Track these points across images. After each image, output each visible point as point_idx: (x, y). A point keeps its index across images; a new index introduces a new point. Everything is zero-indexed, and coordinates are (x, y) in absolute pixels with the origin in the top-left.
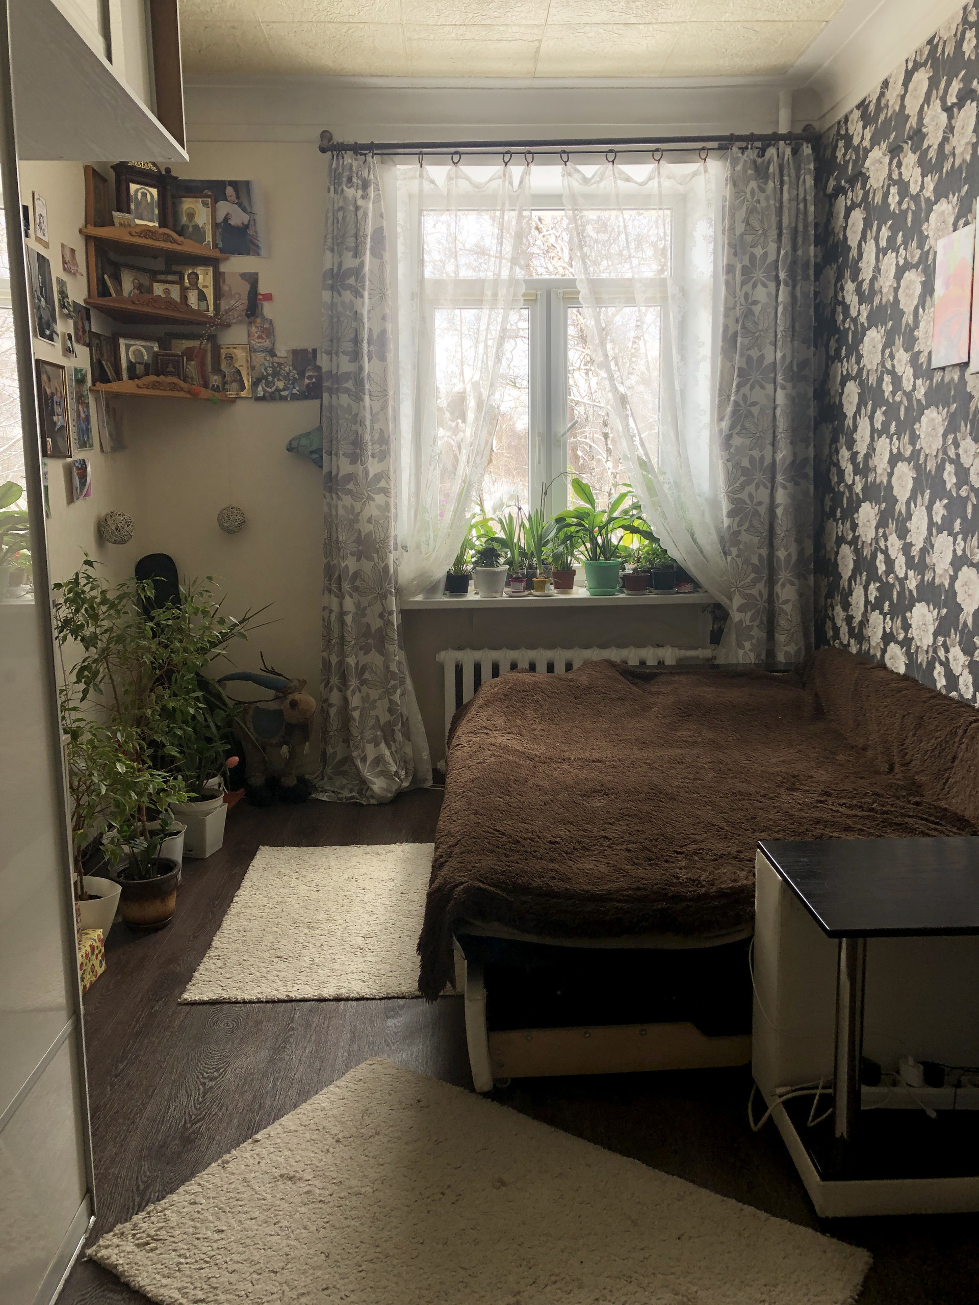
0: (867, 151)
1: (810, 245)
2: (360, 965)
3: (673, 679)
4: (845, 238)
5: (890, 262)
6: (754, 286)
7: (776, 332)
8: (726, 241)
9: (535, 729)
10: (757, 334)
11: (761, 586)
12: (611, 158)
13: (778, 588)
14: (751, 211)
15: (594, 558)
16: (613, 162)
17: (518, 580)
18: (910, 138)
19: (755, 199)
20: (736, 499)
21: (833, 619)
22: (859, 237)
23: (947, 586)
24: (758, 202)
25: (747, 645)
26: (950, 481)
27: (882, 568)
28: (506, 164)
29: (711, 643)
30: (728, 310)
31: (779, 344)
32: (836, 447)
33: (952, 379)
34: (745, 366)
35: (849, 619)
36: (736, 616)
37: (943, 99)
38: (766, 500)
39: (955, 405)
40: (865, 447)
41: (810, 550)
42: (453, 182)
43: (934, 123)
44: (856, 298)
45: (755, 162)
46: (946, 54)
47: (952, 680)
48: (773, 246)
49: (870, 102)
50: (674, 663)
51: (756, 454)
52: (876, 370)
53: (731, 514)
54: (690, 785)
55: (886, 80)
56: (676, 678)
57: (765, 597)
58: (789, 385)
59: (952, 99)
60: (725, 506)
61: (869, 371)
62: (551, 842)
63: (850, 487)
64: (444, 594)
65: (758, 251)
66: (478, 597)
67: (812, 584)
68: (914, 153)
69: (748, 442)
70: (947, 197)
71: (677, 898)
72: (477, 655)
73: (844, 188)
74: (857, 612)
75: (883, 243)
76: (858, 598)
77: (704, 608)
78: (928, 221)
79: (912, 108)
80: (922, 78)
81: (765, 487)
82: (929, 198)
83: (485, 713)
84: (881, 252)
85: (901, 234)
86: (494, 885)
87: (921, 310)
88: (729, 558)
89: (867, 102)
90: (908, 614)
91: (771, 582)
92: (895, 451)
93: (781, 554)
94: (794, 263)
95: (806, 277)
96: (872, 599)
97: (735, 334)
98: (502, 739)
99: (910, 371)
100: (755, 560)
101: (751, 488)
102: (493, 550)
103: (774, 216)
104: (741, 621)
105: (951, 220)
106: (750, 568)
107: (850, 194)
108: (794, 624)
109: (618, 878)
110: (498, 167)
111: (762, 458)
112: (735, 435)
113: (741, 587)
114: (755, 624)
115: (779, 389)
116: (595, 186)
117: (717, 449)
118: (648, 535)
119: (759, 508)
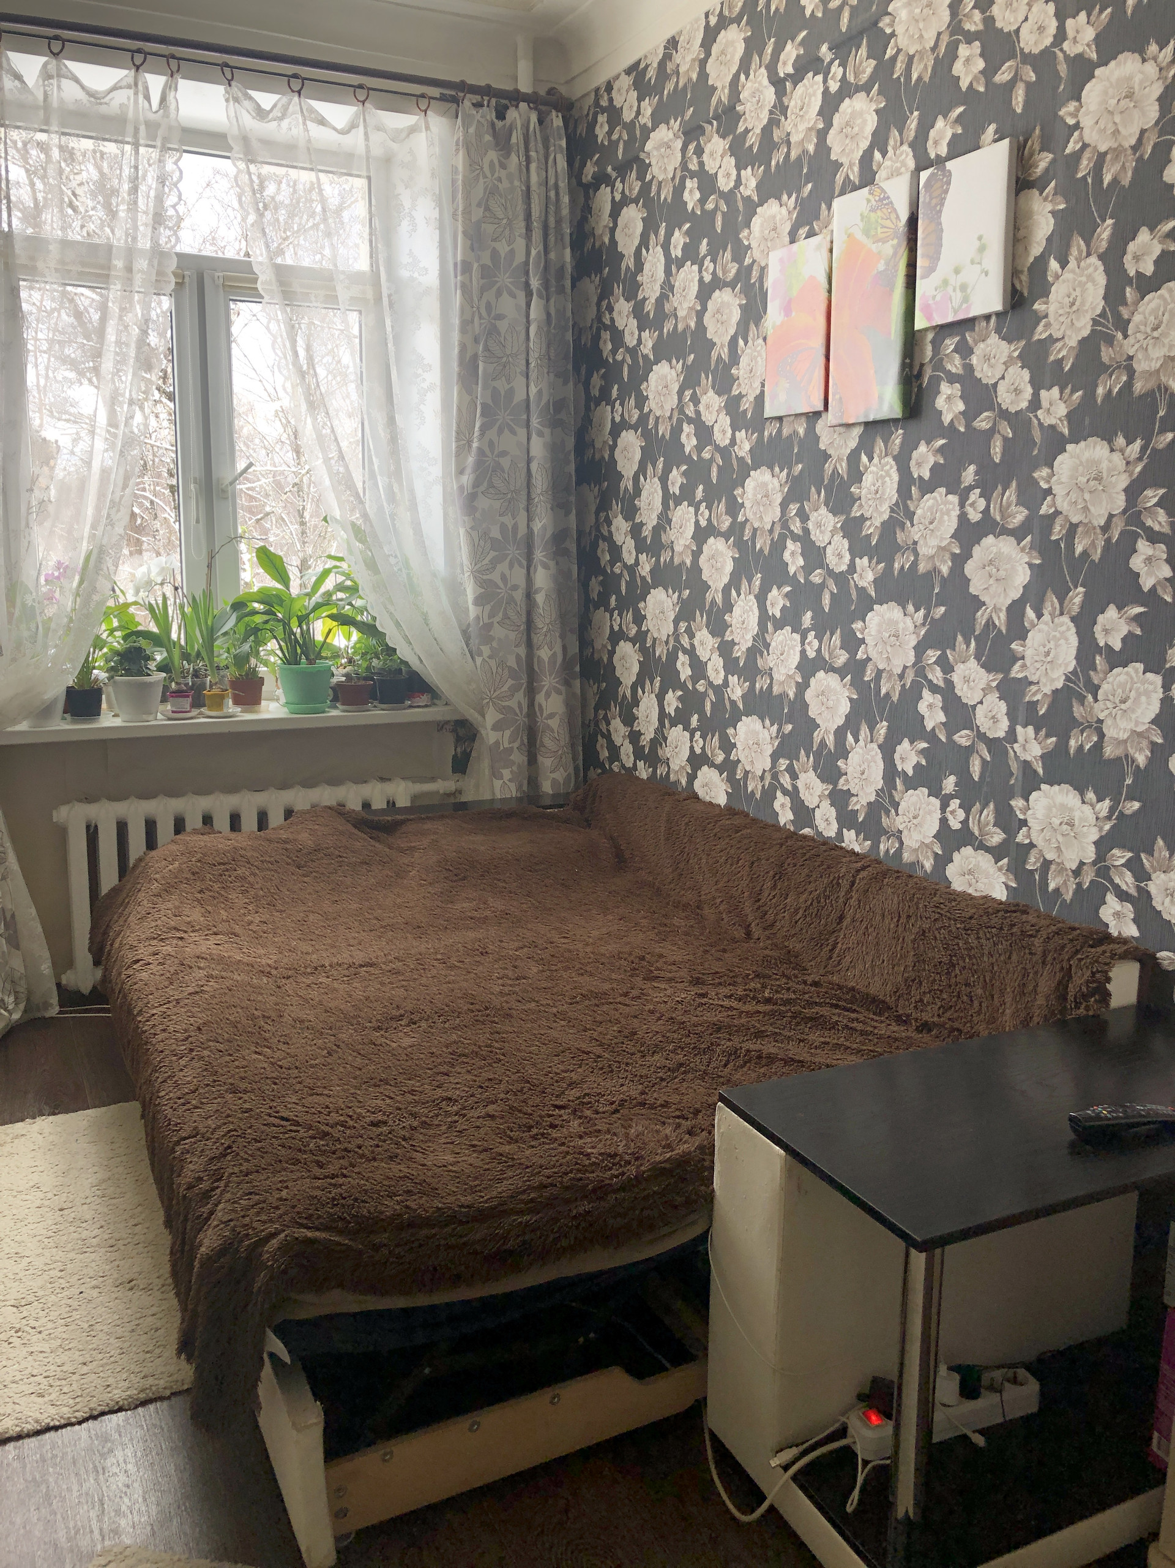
0: (646, 133)
1: (564, 248)
2: (24, 1364)
3: (426, 827)
4: (613, 242)
5: (688, 278)
6: (499, 294)
7: (527, 361)
8: (460, 229)
9: (250, 923)
10: (504, 360)
11: (520, 696)
12: (297, 88)
13: (540, 698)
14: (492, 192)
15: (291, 659)
16: (299, 92)
17: (179, 694)
18: (717, 117)
19: (496, 175)
20: (485, 581)
21: (608, 736)
22: (637, 242)
23: (791, 695)
24: (500, 180)
25: (506, 773)
26: (793, 563)
27: (685, 672)
28: (138, 68)
29: (454, 771)
30: (465, 325)
31: (533, 375)
32: (607, 517)
33: (795, 432)
34: (490, 402)
35: (634, 737)
36: (490, 736)
37: (772, 69)
38: (522, 582)
39: (800, 466)
40: (654, 516)
41: (574, 649)
42: (54, 82)
43: (755, 100)
44: (634, 323)
45: (493, 125)
46: (773, 8)
47: (804, 813)
48: (520, 243)
49: (647, 66)
50: (409, 804)
51: (508, 520)
52: (670, 418)
53: (479, 601)
54: (517, 989)
55: (673, 38)
56: (428, 825)
57: (525, 710)
58: (547, 431)
59: (786, 68)
60: (470, 591)
61: (657, 418)
62: (374, 1124)
63: (632, 569)
64: (64, 719)
65: (503, 248)
66: (118, 722)
67: (578, 692)
68: (723, 137)
69: (497, 504)
70: (779, 198)
71: (601, 1191)
72: (120, 809)
73: (609, 176)
74: (648, 730)
75: (677, 252)
76: (648, 710)
77: (441, 726)
78: (749, 227)
79: (720, 76)
80: (733, 40)
81: (520, 565)
82: (749, 197)
83: (169, 904)
84: (672, 264)
85: (705, 241)
86: (326, 1228)
87: (741, 342)
88: (479, 660)
89: (642, 66)
90: (730, 731)
91: (531, 692)
92: (703, 523)
93: (544, 654)
94: (546, 268)
95: (561, 290)
96: (671, 710)
97: (475, 357)
98: (206, 945)
99: (725, 421)
100: (512, 662)
101: (503, 567)
102: (140, 650)
103: (520, 202)
104: (497, 743)
105: (787, 227)
106: (506, 672)
107: (619, 185)
108: (562, 743)
109: (502, 1172)
110: (125, 72)
111: (515, 527)
112: (480, 494)
113: (497, 698)
114: (516, 745)
115: (534, 436)
116: (275, 123)
117: (456, 511)
118: (369, 629)
119: (514, 594)
